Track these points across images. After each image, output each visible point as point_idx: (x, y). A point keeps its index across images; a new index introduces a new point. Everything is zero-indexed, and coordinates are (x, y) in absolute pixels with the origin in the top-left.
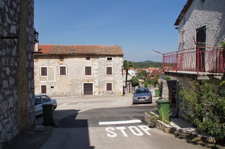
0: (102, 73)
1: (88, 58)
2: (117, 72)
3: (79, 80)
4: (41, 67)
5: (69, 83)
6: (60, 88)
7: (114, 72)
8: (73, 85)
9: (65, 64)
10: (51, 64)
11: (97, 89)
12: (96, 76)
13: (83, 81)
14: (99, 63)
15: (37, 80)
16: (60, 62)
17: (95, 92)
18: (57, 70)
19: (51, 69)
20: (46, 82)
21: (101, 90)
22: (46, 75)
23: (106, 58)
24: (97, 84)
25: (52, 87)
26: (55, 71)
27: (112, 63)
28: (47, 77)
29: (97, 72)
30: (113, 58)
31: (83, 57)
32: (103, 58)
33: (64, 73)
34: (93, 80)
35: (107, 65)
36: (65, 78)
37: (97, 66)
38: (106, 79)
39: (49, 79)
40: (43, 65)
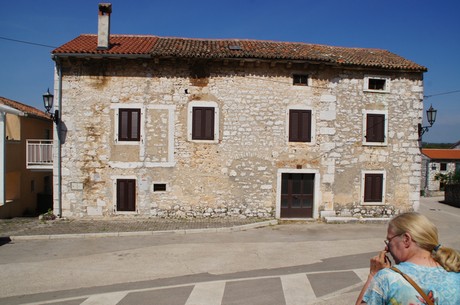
0: (348, 135)
1: (300, 80)
2: (400, 134)
3: (263, 162)
4: (117, 107)
5: (224, 170)
6: (189, 192)
7: (392, 134)
8: (243, 178)
9: (213, 98)
10: (159, 97)
11: (330, 195)
12: (329, 146)
13: (281, 165)
14: (342, 97)
15: (102, 157)
16: (195, 90)
17: (322, 209)
18: (182, 119)
19: (155, 114)
20: (134, 165)
21: (345, 199)
22: (138, 139)
23: (366, 80)
24: (330, 178)
25: (160, 187)
26: (171, 126)
27: (384, 100)
28: (141, 145)
29: (332, 131)
30: (388, 82)
31: (281, 73)
32: (354, 81)
33: (208, 134)
34: (315, 162)
35: (369, 106)
36: (213, 150)
37: (332, 107)
38: (363, 158)
39: (149, 156)
40: (126, 100)
